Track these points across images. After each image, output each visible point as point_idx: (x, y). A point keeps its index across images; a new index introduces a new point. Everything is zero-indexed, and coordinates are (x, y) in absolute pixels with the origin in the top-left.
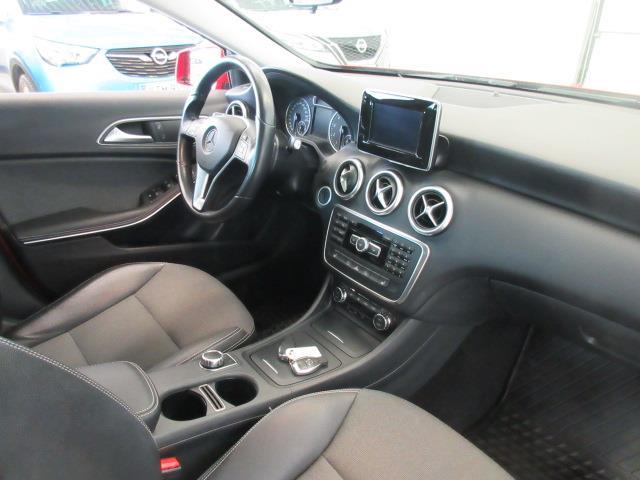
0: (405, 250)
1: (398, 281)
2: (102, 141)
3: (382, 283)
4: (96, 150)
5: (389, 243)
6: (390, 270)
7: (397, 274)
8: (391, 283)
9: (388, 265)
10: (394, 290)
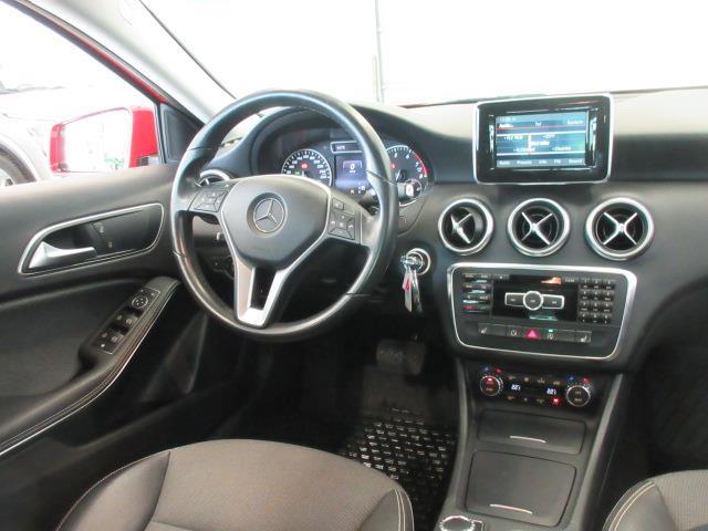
0: (603, 286)
1: (605, 329)
2: (26, 269)
3: (583, 340)
4: (16, 287)
5: (574, 286)
6: (590, 320)
7: (601, 320)
8: (595, 335)
9: (584, 314)
10: (602, 343)
